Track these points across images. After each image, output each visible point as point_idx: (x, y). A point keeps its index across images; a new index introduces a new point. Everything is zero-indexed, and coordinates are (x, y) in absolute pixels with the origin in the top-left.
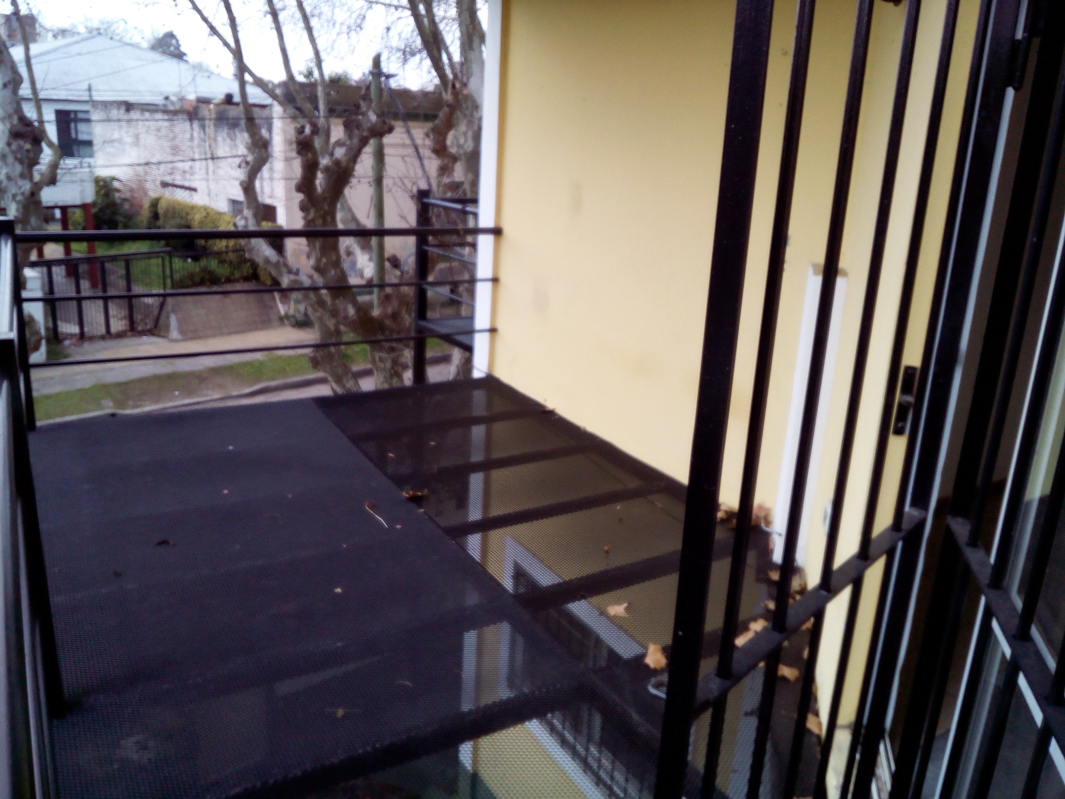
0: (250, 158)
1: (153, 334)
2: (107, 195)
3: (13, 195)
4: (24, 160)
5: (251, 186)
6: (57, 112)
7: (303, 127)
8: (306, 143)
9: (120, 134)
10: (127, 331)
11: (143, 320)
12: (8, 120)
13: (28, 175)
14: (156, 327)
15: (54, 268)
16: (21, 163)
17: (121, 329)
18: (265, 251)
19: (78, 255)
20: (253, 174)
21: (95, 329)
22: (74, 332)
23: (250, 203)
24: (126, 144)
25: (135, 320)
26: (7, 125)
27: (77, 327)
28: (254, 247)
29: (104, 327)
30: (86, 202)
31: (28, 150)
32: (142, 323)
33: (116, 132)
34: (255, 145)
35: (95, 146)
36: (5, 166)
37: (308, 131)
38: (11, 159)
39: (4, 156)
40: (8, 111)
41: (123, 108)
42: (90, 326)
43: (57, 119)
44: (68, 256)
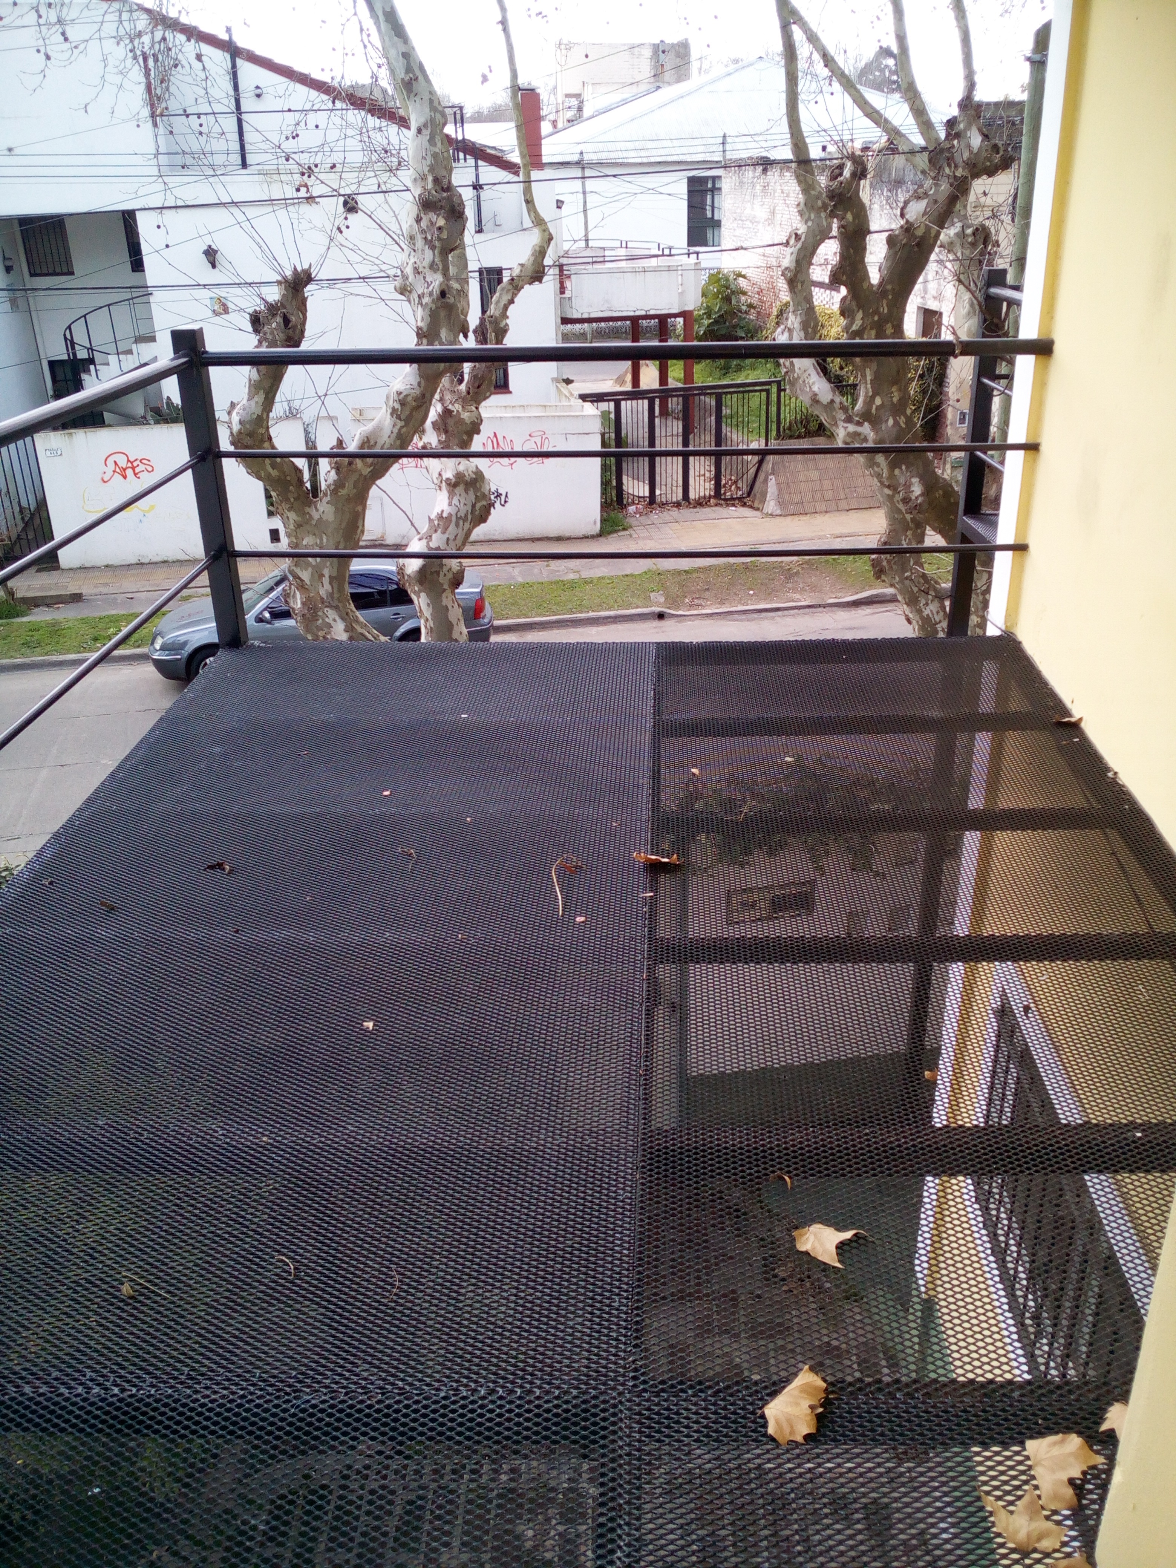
0: (802, 229)
1: (744, 505)
2: (727, 299)
3: (419, 296)
4: (437, 244)
5: (800, 277)
6: (691, 181)
7: (841, 167)
8: (840, 194)
9: (753, 209)
10: (710, 497)
11: (736, 482)
12: (420, 183)
13: (441, 267)
14: (749, 494)
15: (623, 403)
16: (433, 248)
17: (702, 494)
18: (814, 383)
19: (672, 384)
20: (805, 256)
21: (669, 492)
22: (641, 495)
23: (797, 304)
24: (758, 222)
25: (723, 482)
26: (417, 191)
27: (647, 488)
28: (799, 377)
29: (680, 490)
30: (687, 308)
31: (440, 228)
32: (733, 487)
33: (748, 205)
34: (809, 207)
35: (723, 229)
36: (413, 253)
37: (847, 173)
38: (420, 243)
39: (412, 238)
40: (420, 170)
41: (760, 169)
42: (663, 487)
43: (689, 192)
44: (661, 385)
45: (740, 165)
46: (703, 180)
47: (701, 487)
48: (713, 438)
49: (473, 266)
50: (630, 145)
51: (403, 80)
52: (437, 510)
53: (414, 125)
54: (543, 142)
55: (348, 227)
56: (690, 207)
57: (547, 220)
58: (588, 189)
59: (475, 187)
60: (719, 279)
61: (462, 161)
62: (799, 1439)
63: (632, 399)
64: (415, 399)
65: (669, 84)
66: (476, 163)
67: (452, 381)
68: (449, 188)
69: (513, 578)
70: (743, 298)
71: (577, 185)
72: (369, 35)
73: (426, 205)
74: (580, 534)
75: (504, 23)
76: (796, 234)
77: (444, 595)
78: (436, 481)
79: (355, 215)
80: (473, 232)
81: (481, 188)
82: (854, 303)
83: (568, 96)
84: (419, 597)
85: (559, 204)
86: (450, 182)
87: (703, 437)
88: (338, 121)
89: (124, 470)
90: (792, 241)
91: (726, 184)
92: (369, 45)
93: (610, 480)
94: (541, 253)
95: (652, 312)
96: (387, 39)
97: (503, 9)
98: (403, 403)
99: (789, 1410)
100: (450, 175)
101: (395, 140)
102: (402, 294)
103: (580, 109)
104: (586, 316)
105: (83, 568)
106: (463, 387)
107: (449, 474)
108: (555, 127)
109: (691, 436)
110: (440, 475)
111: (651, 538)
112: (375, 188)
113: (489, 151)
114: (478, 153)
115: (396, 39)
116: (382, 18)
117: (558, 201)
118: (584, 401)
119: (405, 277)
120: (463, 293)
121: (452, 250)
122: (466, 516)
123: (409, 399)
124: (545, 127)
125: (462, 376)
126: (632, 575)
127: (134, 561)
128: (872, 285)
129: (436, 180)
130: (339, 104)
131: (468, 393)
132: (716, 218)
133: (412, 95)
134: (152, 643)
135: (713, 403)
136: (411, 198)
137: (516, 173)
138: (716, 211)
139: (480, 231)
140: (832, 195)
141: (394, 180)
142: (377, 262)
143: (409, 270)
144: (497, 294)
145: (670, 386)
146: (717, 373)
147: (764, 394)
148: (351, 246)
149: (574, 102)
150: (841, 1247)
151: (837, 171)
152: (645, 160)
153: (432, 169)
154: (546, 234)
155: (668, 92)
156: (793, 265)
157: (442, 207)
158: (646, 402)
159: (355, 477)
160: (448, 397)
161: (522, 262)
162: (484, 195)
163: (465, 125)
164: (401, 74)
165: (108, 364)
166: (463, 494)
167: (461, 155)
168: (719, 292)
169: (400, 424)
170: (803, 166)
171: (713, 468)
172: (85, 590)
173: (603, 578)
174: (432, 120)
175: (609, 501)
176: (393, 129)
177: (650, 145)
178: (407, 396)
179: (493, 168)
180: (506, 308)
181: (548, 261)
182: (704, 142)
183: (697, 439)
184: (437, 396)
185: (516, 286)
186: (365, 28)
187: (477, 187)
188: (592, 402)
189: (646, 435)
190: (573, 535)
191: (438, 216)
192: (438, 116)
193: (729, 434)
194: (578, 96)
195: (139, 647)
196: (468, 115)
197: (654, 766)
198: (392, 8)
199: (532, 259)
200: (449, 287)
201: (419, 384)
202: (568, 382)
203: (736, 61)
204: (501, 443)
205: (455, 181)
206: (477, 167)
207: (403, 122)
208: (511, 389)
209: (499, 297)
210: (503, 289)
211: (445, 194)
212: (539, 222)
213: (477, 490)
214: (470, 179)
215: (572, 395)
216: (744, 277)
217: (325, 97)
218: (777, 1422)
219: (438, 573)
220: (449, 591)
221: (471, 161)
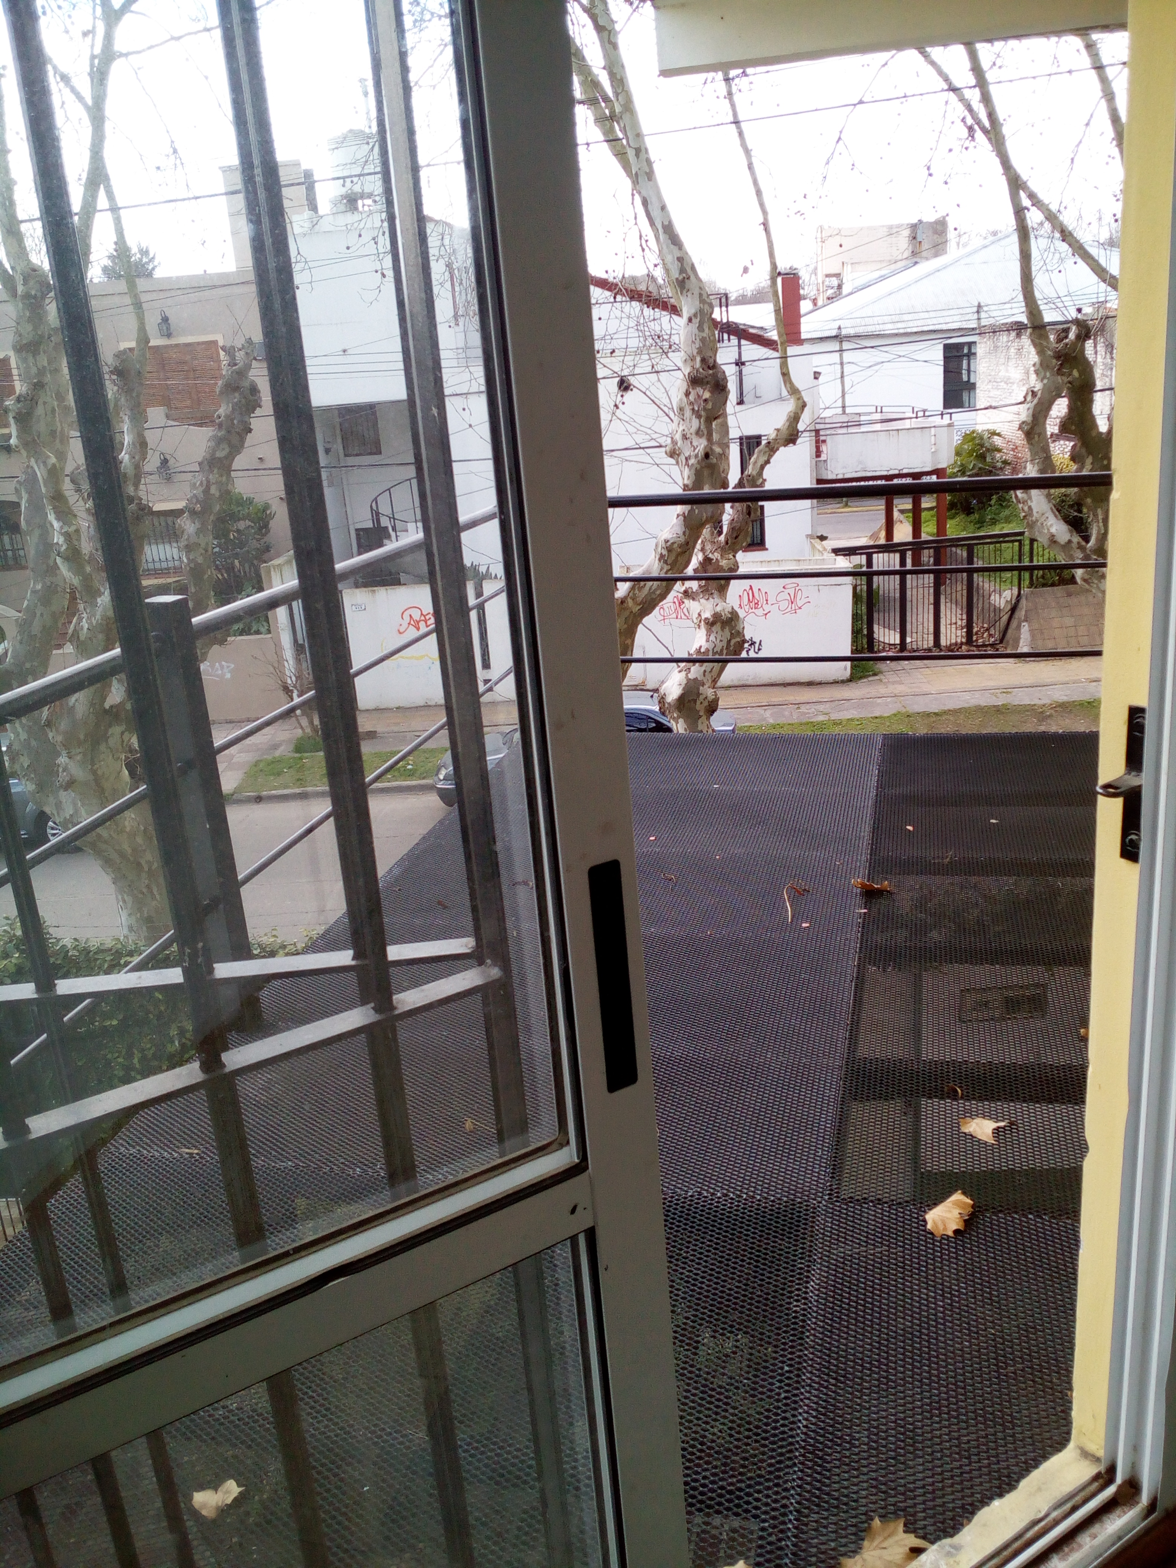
0: (1038, 387)
2: (982, 457)
3: (686, 459)
4: (703, 413)
5: (1037, 430)
6: (947, 348)
7: (1066, 331)
8: (1066, 355)
9: (1007, 371)
10: (962, 643)
11: (988, 630)
12: (690, 363)
13: (706, 433)
14: (1001, 641)
15: (875, 556)
16: (699, 417)
17: (953, 641)
18: (1051, 525)
19: (924, 537)
20: (1041, 411)
21: (920, 639)
22: (892, 642)
23: (1034, 454)
24: (1013, 383)
25: (975, 630)
26: (687, 370)
27: (898, 636)
28: (1037, 521)
29: (931, 638)
30: (940, 466)
31: (706, 400)
32: (986, 635)
33: (1002, 368)
34: (1042, 368)
35: (977, 391)
36: (682, 422)
37: (1072, 336)
38: (688, 413)
39: (681, 409)
40: (689, 352)
41: (1013, 334)
42: (914, 635)
43: (945, 357)
44: (914, 538)
45: (995, 331)
46: (959, 346)
47: (952, 634)
48: (965, 587)
49: (734, 433)
50: (887, 319)
51: (677, 279)
52: (696, 646)
53: (686, 315)
54: (803, 320)
55: (623, 403)
56: (946, 371)
57: (800, 389)
58: (845, 360)
59: (737, 364)
60: (975, 438)
61: (726, 342)
62: (950, 1234)
63: (883, 552)
64: (680, 546)
65: (927, 259)
66: (739, 342)
67: (712, 534)
68: (714, 366)
69: (765, 719)
70: (998, 455)
71: (836, 357)
72: (647, 241)
73: (695, 381)
74: (831, 679)
75: (765, 225)
76: (1032, 391)
77: (700, 721)
78: (695, 621)
79: (629, 392)
80: (735, 402)
81: (743, 364)
82: (1084, 451)
83: (827, 276)
84: (677, 723)
85: (817, 375)
86: (715, 361)
87: (954, 587)
88: (618, 314)
89: (418, 622)
90: (1029, 398)
91: (980, 350)
92: (646, 249)
93: (861, 629)
94: (795, 418)
95: (905, 471)
96: (664, 247)
97: (765, 212)
98: (669, 550)
99: (944, 1215)
100: (715, 355)
101: (666, 327)
102: (671, 456)
103: (840, 287)
104: (840, 477)
105: (377, 710)
106: (722, 538)
107: (707, 614)
108: (815, 304)
109: (943, 588)
110: (699, 615)
111: (901, 683)
112: (649, 369)
113: (752, 331)
114: (741, 333)
115: (672, 246)
116: (661, 230)
117: (815, 373)
118: (837, 555)
119: (674, 442)
120: (724, 456)
121: (716, 418)
122: (722, 650)
123: (675, 546)
124: (805, 306)
125: (721, 527)
126: (881, 717)
127: (422, 703)
128: (1101, 433)
129: (703, 360)
130: (619, 298)
131: (727, 543)
132: (972, 381)
133: (685, 292)
134: (437, 775)
135: (965, 554)
136: (682, 376)
137: (776, 350)
138: (972, 374)
139: (741, 402)
140: (1058, 355)
141: (666, 361)
142: (649, 431)
143: (678, 437)
144: (755, 456)
145: (922, 539)
146: (972, 527)
147: (1017, 544)
148: (627, 419)
149: (835, 282)
150: (996, 1131)
151: (1063, 335)
152: (902, 331)
153: (700, 351)
154: (801, 401)
155: (925, 266)
156: (1030, 419)
157: (708, 383)
158: (897, 555)
159: (627, 613)
160: (708, 547)
161: (779, 427)
162: (746, 370)
163: (730, 308)
164: (675, 274)
165: (407, 531)
166: (720, 632)
167: (726, 336)
168: (973, 450)
169: (666, 567)
170: (1037, 331)
171: (965, 617)
172: (380, 729)
173: (852, 720)
174: (701, 311)
175: (859, 648)
176: (665, 317)
177: (905, 317)
178: (673, 543)
179: (756, 346)
180: (762, 467)
181: (801, 426)
182: (961, 311)
183: (948, 589)
184: (698, 546)
185: (772, 448)
186: (643, 235)
187: (739, 363)
188: (845, 555)
189: (898, 587)
190: (824, 680)
191: (704, 390)
192: (706, 307)
193: (981, 584)
194: (837, 275)
195: (424, 778)
196: (732, 298)
197: (874, 823)
198: (670, 222)
199: (787, 424)
200: (711, 449)
201: (684, 533)
202: (822, 538)
203: (995, 234)
204: (756, 595)
205: (720, 359)
206: (739, 346)
207: (675, 310)
208: (767, 546)
209: (757, 457)
210: (760, 451)
211: (711, 372)
212: (794, 391)
213: (732, 628)
214: (733, 356)
215: (825, 549)
216: (999, 435)
217: (608, 293)
218: (934, 1222)
219: (695, 701)
220: (704, 717)
221: (734, 340)
